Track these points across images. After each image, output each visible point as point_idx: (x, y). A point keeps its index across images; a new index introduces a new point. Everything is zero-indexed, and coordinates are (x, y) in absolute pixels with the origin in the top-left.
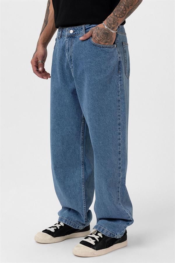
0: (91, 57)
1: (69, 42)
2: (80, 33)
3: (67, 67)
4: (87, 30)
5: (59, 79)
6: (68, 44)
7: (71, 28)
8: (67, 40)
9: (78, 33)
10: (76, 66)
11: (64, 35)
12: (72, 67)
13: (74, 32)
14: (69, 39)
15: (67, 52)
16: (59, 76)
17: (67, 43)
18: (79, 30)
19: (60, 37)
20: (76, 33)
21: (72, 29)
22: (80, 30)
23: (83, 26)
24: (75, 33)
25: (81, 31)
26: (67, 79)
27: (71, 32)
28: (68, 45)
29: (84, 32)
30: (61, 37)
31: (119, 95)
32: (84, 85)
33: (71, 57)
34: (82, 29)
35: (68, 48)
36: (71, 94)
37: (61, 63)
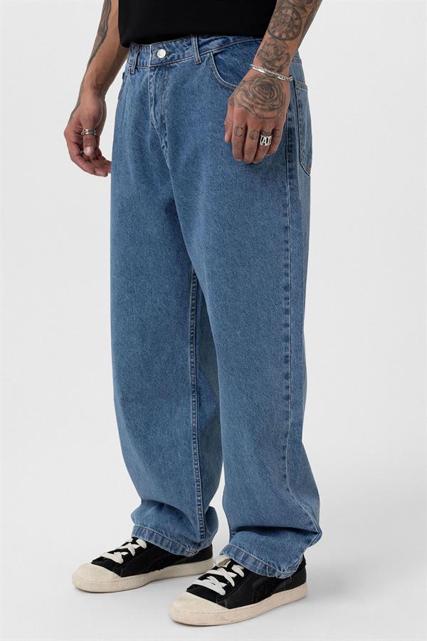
0: (215, 118)
1: (156, 81)
2: (184, 55)
3: (152, 144)
4: (204, 47)
5: (132, 175)
6: (155, 85)
7: (161, 46)
8: (151, 76)
9: (179, 56)
10: (177, 142)
11: (143, 64)
12: (166, 143)
13: (168, 54)
14: (157, 74)
15: (151, 105)
16: (131, 167)
17: (150, 83)
18: (181, 49)
19: (133, 68)
20: (173, 57)
21: (164, 48)
22: (185, 48)
23: (194, 40)
24: (170, 56)
25: (186, 52)
26: (152, 175)
27: (162, 54)
28: (155, 88)
29: (195, 53)
30: (136, 68)
31: (285, 215)
32: (197, 189)
33: (162, 118)
34: (190, 44)
35: (155, 96)
36: (163, 213)
37: (136, 135)
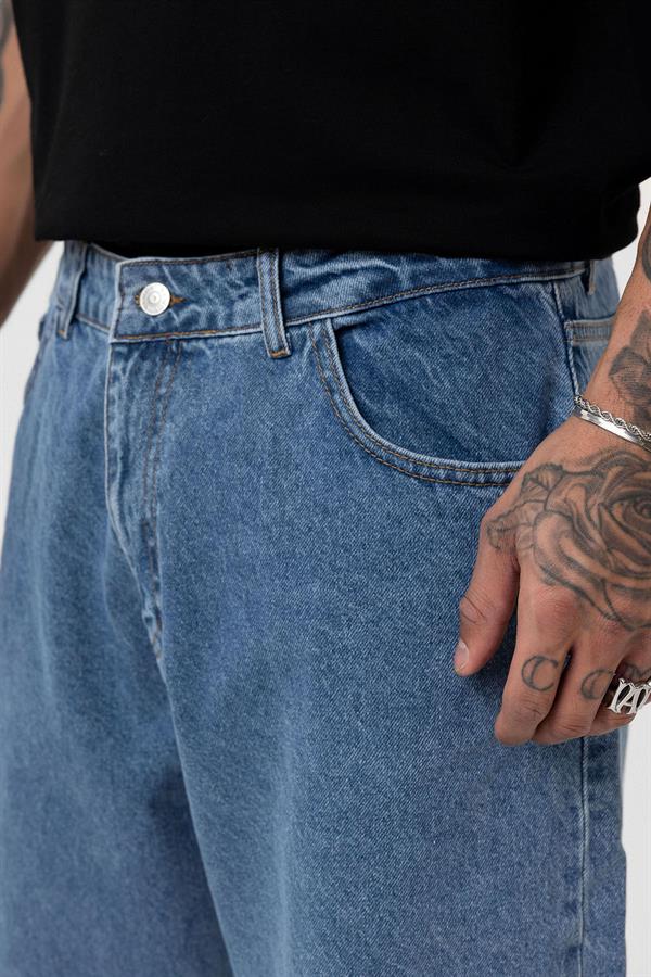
0: (337, 570)
1: (129, 393)
2: (230, 317)
3: (115, 593)
4: (304, 299)
5: (48, 679)
6: (128, 409)
7: (153, 271)
8: (115, 378)
9: (212, 318)
10: (194, 619)
11: (96, 314)
12: (157, 612)
13: (177, 304)
14: (135, 372)
15: (112, 476)
16: (46, 653)
17: (111, 401)
18: (223, 294)
19: (66, 318)
20: (190, 322)
21: (164, 280)
22: (234, 293)
23: (266, 266)
24: (185, 314)
25: (239, 306)
26: (113, 685)
27: (157, 298)
28: (127, 421)
29: (270, 320)
30: (74, 321)
31: (571, 907)
32: (265, 786)
33: (145, 529)
34: (253, 281)
35: (126, 447)
36: (142, 815)
37: (64, 556)
